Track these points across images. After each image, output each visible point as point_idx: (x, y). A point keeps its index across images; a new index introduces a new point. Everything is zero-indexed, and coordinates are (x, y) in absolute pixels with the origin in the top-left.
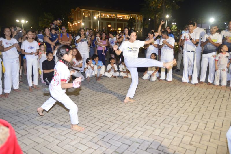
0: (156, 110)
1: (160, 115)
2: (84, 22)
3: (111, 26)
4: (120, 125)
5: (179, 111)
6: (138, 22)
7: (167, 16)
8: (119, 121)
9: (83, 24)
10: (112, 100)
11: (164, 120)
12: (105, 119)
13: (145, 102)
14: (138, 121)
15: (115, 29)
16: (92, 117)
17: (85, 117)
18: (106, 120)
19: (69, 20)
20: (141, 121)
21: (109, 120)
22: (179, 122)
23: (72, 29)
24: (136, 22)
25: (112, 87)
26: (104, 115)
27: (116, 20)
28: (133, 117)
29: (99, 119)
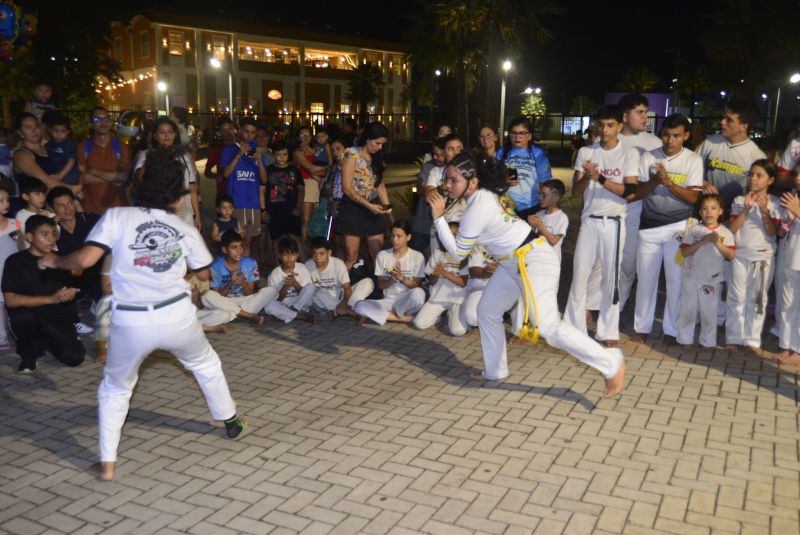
0: (472, 454)
1: (488, 476)
2: (165, 75)
3: (280, 96)
4: (335, 526)
5: (558, 456)
6: (391, 80)
7: (507, 66)
8: (331, 509)
9: (162, 87)
10: (295, 419)
11: (502, 498)
12: (271, 502)
13: (430, 426)
14: (403, 506)
15: (297, 107)
16: (218, 495)
17: (189, 500)
18: (275, 509)
19: (103, 68)
20: (416, 504)
21: (290, 506)
22: (559, 503)
23: (114, 104)
24: (385, 80)
25: (294, 365)
26: (265, 488)
27: (303, 72)
28: (385, 491)
29: (247, 505)
